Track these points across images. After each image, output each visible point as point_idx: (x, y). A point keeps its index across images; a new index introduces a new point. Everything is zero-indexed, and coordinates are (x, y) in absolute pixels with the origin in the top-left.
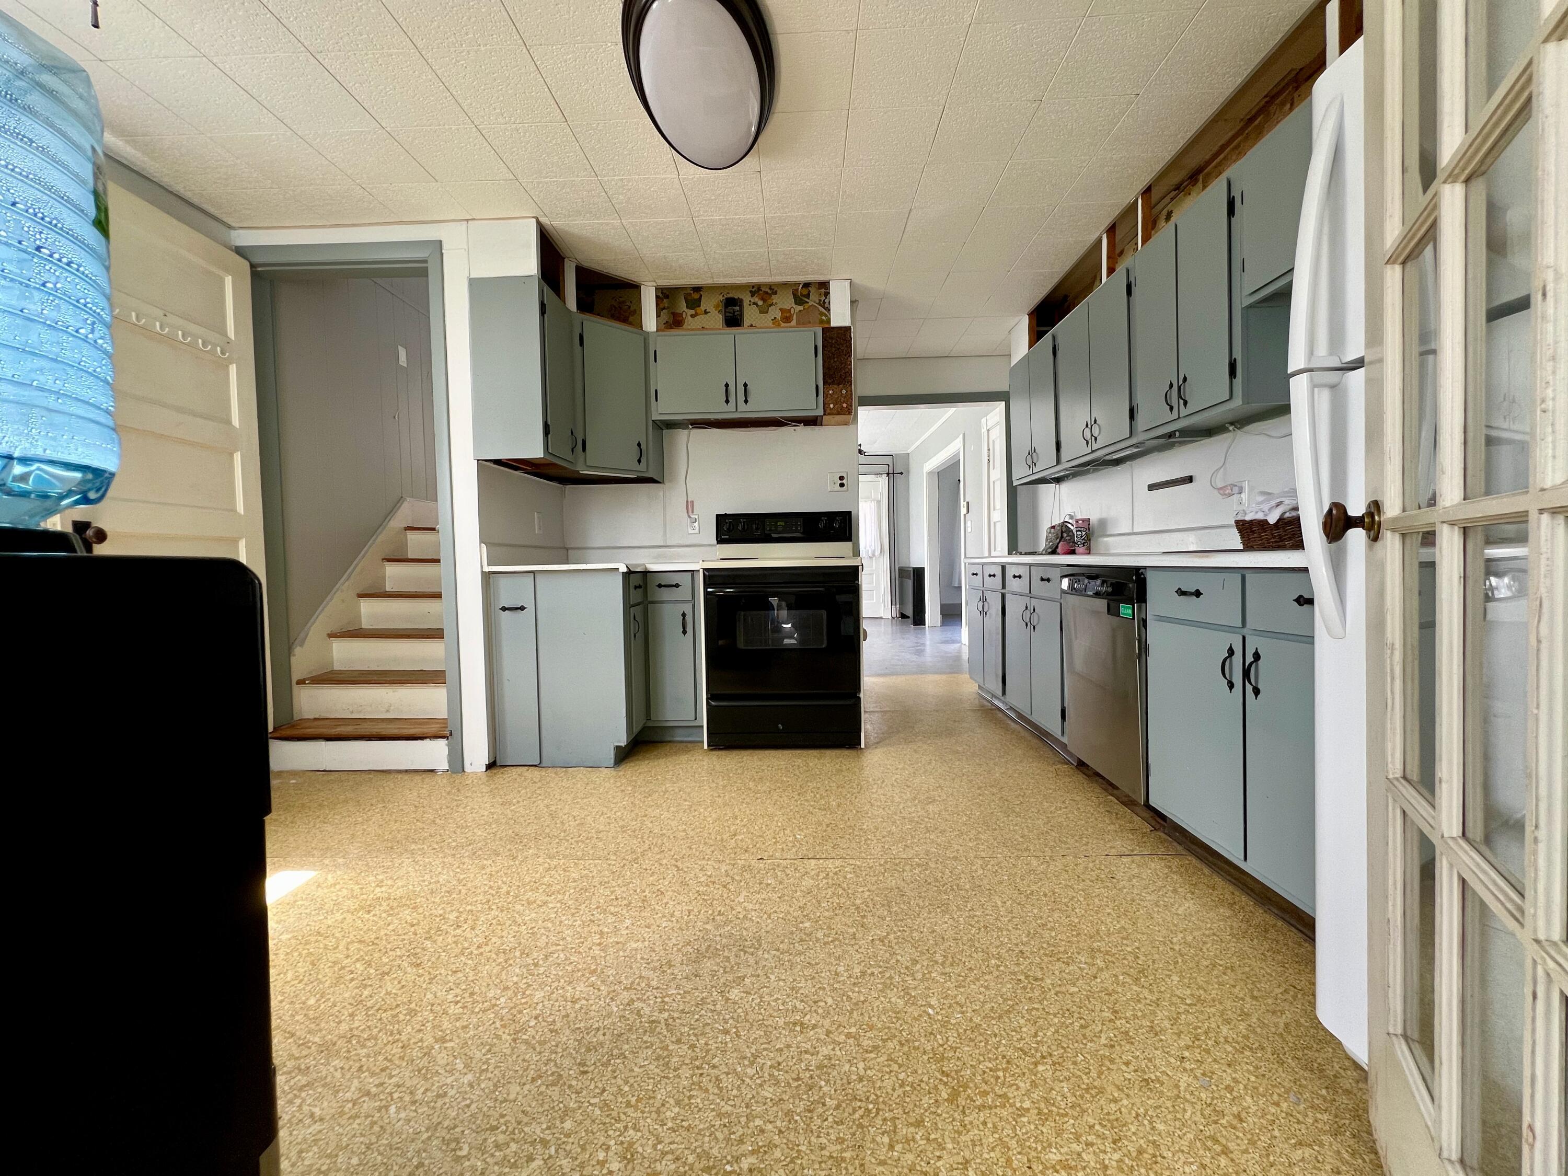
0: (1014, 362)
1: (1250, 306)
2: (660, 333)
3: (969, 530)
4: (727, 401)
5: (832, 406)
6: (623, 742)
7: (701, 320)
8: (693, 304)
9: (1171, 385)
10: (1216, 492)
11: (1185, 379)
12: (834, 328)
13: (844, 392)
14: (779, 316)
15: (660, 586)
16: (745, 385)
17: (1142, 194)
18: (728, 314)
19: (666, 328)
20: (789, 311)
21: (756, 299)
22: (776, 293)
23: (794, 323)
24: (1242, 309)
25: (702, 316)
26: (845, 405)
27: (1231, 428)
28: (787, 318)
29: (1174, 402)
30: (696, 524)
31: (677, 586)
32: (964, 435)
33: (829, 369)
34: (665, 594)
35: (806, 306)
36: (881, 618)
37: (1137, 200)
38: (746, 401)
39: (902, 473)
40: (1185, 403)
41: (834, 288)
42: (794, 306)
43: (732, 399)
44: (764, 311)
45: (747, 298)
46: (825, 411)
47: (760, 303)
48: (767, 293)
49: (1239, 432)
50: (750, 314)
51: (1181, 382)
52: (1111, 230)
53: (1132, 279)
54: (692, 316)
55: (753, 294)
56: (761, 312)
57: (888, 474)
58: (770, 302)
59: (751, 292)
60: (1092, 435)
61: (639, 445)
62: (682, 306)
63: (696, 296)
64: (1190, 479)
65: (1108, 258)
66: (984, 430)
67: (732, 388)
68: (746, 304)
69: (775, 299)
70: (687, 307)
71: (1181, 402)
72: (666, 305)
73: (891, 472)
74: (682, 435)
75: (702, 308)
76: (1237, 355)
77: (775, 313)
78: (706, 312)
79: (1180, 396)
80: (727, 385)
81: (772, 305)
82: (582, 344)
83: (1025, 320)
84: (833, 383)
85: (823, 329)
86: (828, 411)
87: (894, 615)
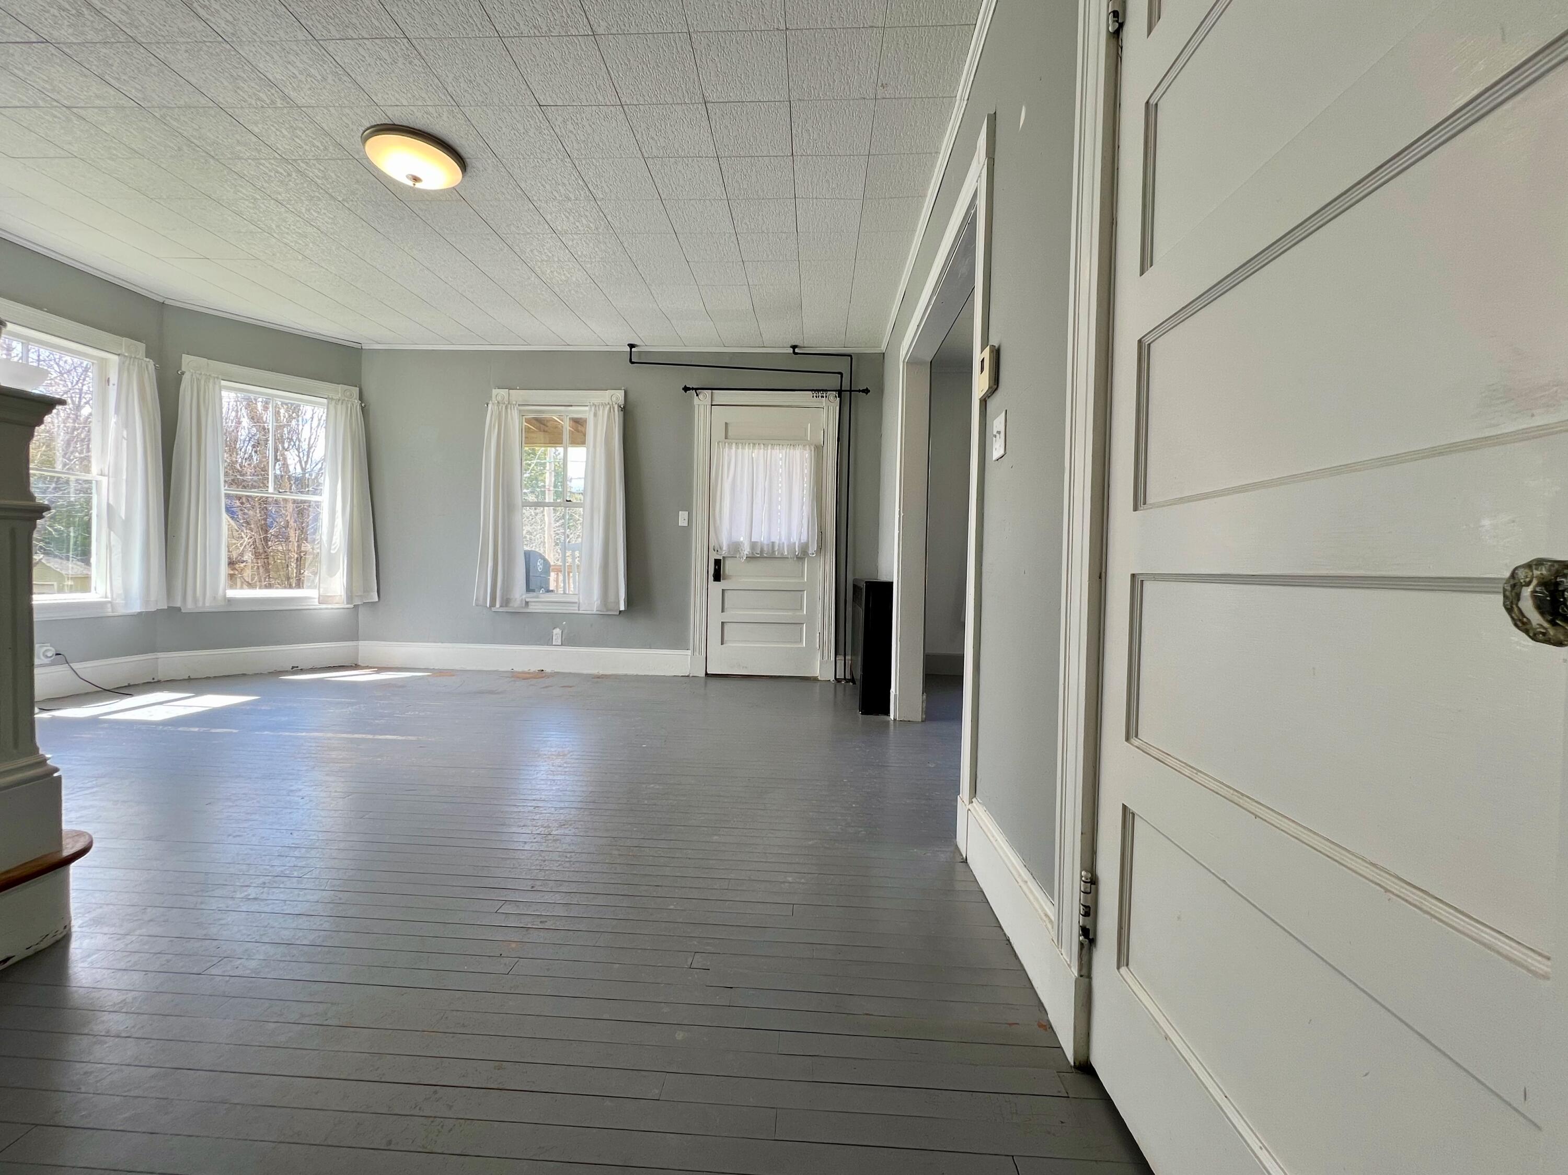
36: (815, 679)
39: (866, 391)
57: (840, 392)
73: (846, 386)
87: (840, 675)
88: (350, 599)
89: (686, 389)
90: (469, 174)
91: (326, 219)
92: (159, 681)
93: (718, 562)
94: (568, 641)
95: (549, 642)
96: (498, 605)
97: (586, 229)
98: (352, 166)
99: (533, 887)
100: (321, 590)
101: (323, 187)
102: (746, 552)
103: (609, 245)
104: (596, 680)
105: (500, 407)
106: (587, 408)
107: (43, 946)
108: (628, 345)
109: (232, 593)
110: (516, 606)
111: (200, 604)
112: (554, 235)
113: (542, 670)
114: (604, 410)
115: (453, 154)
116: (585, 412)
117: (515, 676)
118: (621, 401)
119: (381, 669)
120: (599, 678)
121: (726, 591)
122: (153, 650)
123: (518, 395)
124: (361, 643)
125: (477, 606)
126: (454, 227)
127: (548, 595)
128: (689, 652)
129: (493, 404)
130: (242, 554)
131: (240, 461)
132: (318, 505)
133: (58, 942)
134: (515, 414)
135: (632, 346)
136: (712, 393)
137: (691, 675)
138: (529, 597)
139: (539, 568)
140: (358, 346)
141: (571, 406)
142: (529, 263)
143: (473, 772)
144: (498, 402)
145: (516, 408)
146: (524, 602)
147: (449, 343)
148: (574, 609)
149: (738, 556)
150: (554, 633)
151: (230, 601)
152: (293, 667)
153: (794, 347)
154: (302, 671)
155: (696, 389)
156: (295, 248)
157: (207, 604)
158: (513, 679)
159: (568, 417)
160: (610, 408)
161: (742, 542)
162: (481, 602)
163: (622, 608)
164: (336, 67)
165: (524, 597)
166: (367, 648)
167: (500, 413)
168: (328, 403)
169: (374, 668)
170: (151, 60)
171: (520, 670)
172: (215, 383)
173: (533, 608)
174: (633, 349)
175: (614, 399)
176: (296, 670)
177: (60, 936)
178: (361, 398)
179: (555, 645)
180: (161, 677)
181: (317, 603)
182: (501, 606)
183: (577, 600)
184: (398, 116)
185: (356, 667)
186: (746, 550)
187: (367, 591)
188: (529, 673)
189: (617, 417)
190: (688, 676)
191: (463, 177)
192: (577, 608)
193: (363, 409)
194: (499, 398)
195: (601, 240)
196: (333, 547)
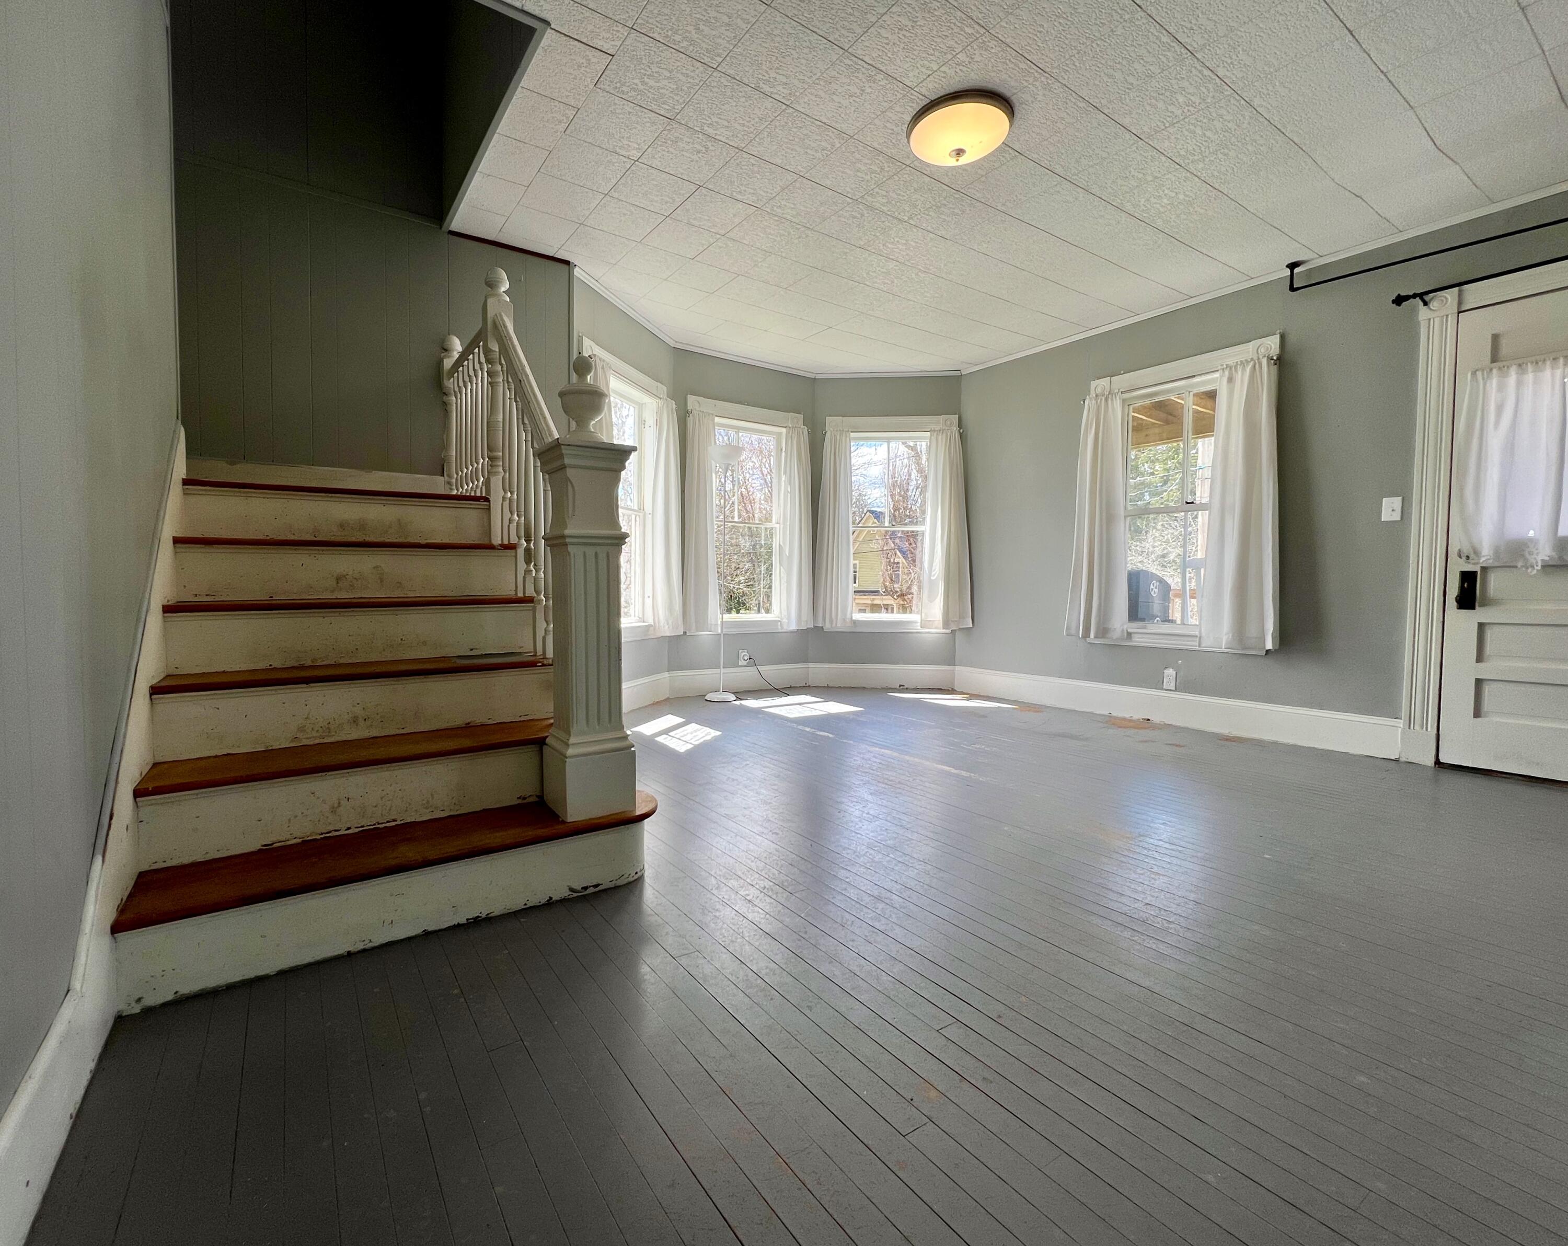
88: (946, 624)
89: (1401, 300)
90: (1019, 116)
91: (900, 246)
92: (809, 686)
93: (1469, 577)
94: (1184, 686)
95: (1158, 684)
96: (1092, 636)
97: (1186, 111)
98: (906, 176)
99: (999, 1017)
100: (923, 614)
101: (889, 213)
102: (1539, 558)
103: (1228, 118)
104: (1223, 743)
105: (1099, 401)
106: (1217, 375)
107: (619, 883)
108: (1287, 266)
109: (857, 616)
110: (1114, 637)
111: (834, 625)
112: (1141, 142)
113: (1148, 720)
114: (1244, 370)
115: (996, 100)
116: (1214, 381)
117: (1111, 721)
118: (1275, 349)
119: (972, 696)
120: (1227, 740)
121: (1487, 627)
122: (806, 661)
123: (1122, 381)
124: (957, 668)
125: (1068, 635)
126: (1016, 196)
127: (1167, 625)
128: (1401, 723)
129: (1091, 399)
130: (909, 588)
131: (910, 506)
132: (923, 534)
133: (630, 883)
134: (1117, 405)
135: (1292, 266)
136: (1460, 291)
137: (1403, 759)
138: (1133, 627)
139: (1152, 593)
140: (958, 373)
141: (1194, 376)
142: (1113, 200)
143: (1006, 828)
144: (1097, 396)
145: (1118, 398)
146: (1125, 635)
147: (1043, 343)
148: (1193, 645)
149: (1520, 564)
150: (1165, 674)
151: (855, 623)
152: (900, 686)
154: (907, 690)
155: (1421, 296)
156: (885, 289)
157: (839, 625)
158: (1105, 725)
159: (1191, 394)
160: (1254, 366)
161: (1531, 540)
162: (1073, 631)
163: (1269, 645)
164: (868, 69)
165: (1125, 627)
166: (964, 674)
167: (1099, 408)
168: (931, 435)
169: (968, 694)
170: (751, 160)
171: (1120, 715)
172: (846, 437)
173: (1138, 641)
174: (1296, 270)
175: (1262, 350)
176: (902, 689)
177: (631, 879)
178: (960, 426)
179: (1166, 690)
180: (810, 683)
181: (919, 628)
182: (1095, 637)
183: (1197, 633)
184: (934, 90)
185: (952, 691)
186: (1544, 553)
187: (962, 617)
188: (1130, 721)
189: (1267, 376)
190: (1397, 760)
191: (1011, 125)
192: (1197, 644)
193: (961, 435)
194: (1099, 390)
195: (1214, 115)
196: (933, 573)
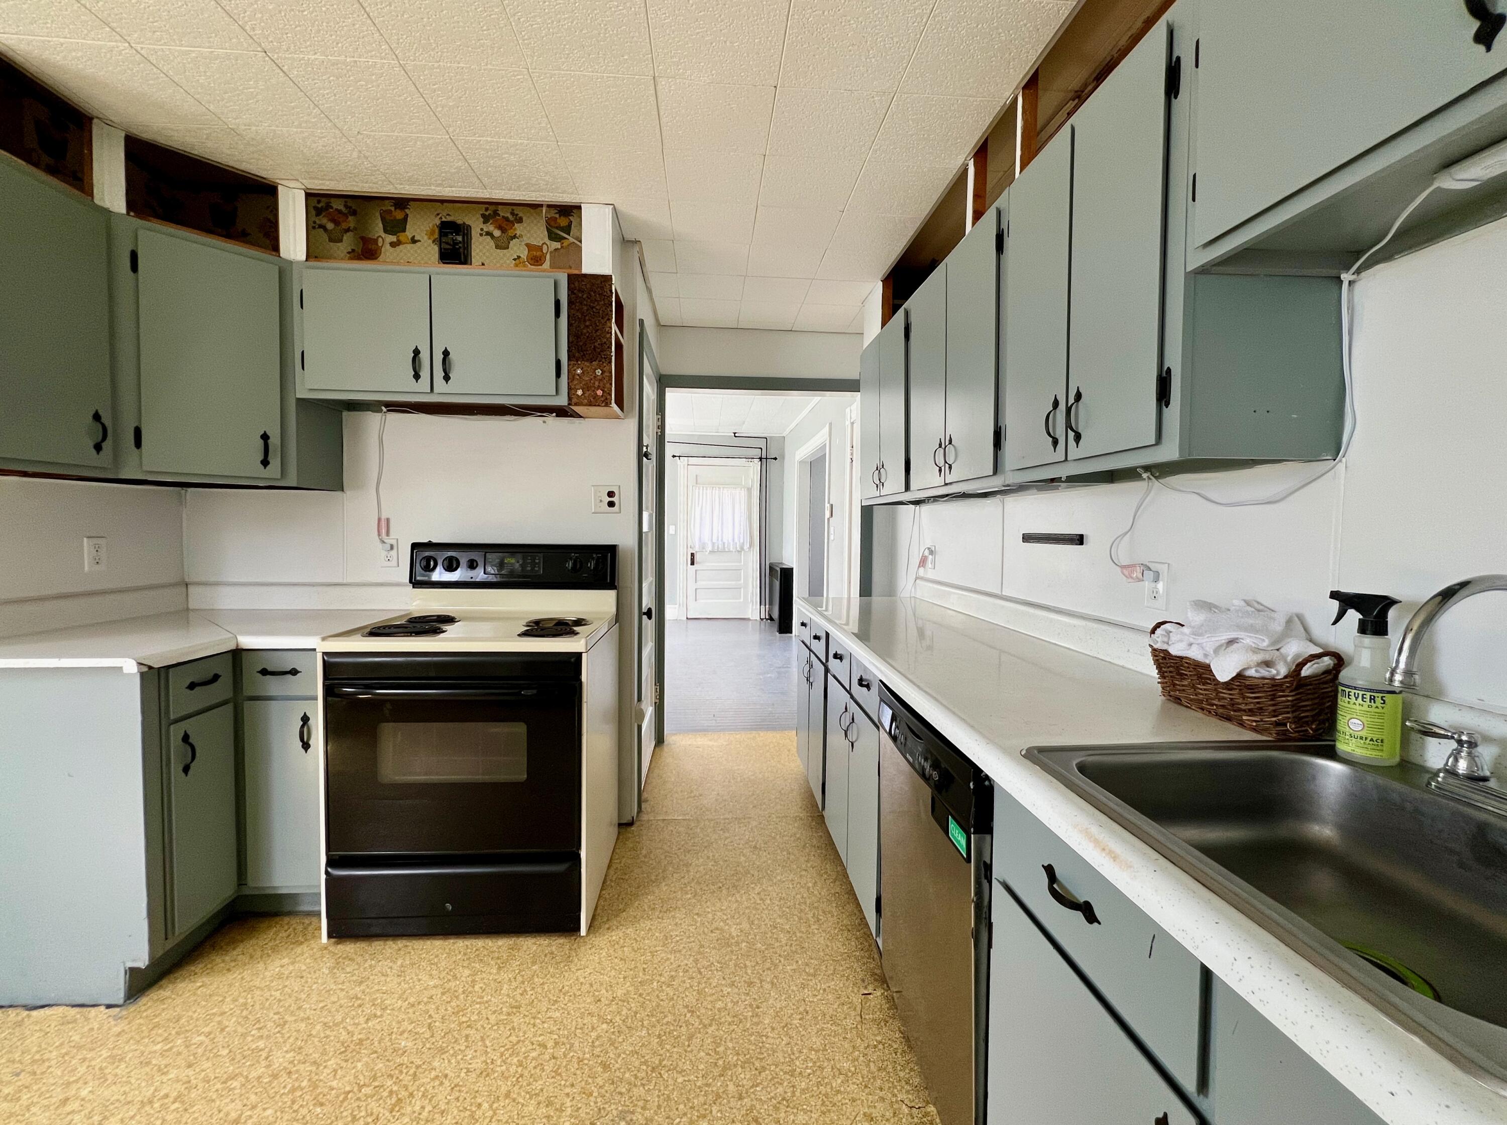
0: (866, 343)
1: (1203, 271)
2: (309, 263)
3: (832, 537)
4: (417, 376)
5: (580, 392)
6: (142, 960)
7: (406, 250)
8: (396, 227)
9: (1056, 404)
10: (1119, 569)
11: (1078, 397)
12: (585, 275)
13: (599, 372)
14: (524, 254)
15: (264, 672)
16: (446, 353)
17: (1024, 88)
18: (444, 246)
19: (351, 259)
20: (540, 248)
21: (490, 227)
22: (520, 221)
23: (547, 265)
24: (1187, 274)
25: (409, 246)
26: (600, 393)
27: (1145, 475)
28: (536, 259)
29: (1060, 432)
30: (394, 553)
31: (294, 672)
32: (831, 424)
33: (578, 337)
34: (273, 686)
35: (566, 243)
36: (748, 619)
37: (1015, 100)
38: (447, 378)
39: (775, 459)
40: (1078, 437)
41: (587, 213)
42: (548, 242)
43: (425, 373)
44: (502, 245)
45: (476, 225)
46: (570, 399)
47: (497, 233)
48: (507, 219)
49: (1156, 484)
50: (481, 247)
51: (1071, 400)
52: (981, 153)
53: (1004, 226)
54: (393, 245)
55: (486, 219)
56: (497, 247)
57: (761, 459)
58: (511, 233)
59: (483, 216)
60: (946, 462)
61: (265, 437)
62: (377, 229)
63: (399, 215)
64: (1079, 540)
65: (976, 196)
66: (848, 423)
67: (425, 356)
68: (475, 233)
69: (519, 229)
70: (386, 231)
71: (1071, 434)
72: (352, 225)
73: (764, 456)
74: (373, 420)
75: (409, 233)
76: (1174, 361)
77: (518, 249)
78: (414, 241)
79: (1069, 426)
80: (417, 352)
81: (515, 237)
82: (134, 267)
83: (878, 289)
84: (583, 358)
85: (569, 276)
86: (574, 400)
87: (763, 617)
89: (674, 456)
93: (692, 555)
121: (697, 571)
128: (677, 606)
136: (689, 458)
137: (678, 619)
149: (704, 551)
153: (735, 433)
155: (680, 456)
161: (706, 543)
186: (710, 548)
